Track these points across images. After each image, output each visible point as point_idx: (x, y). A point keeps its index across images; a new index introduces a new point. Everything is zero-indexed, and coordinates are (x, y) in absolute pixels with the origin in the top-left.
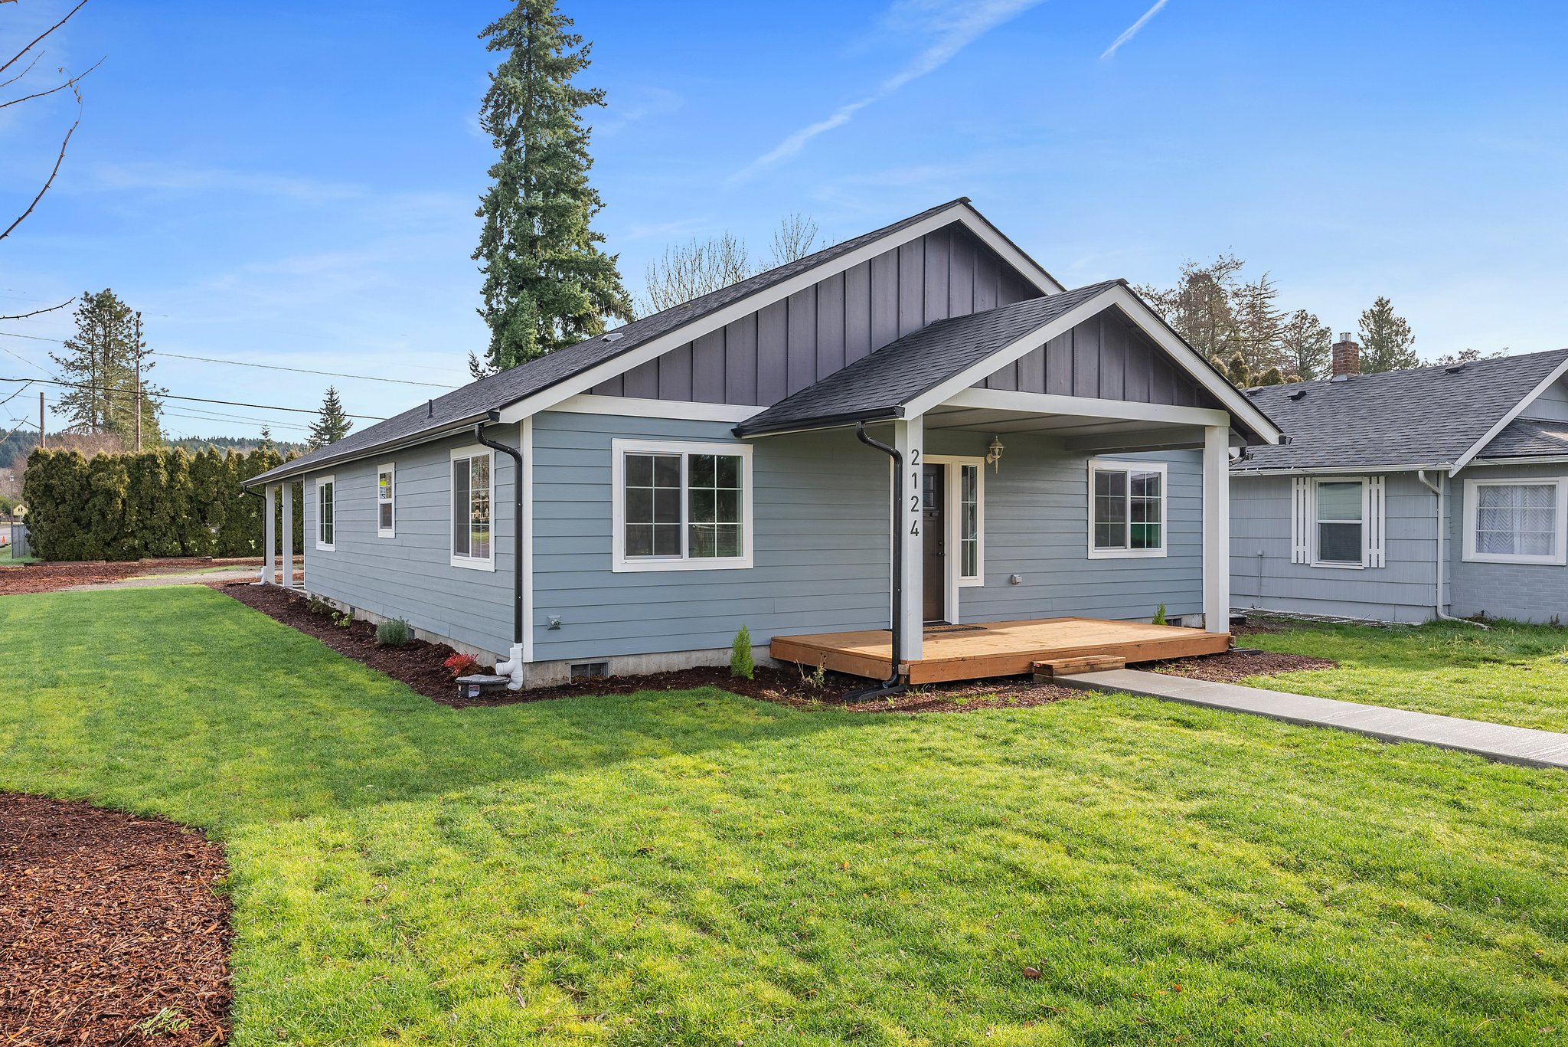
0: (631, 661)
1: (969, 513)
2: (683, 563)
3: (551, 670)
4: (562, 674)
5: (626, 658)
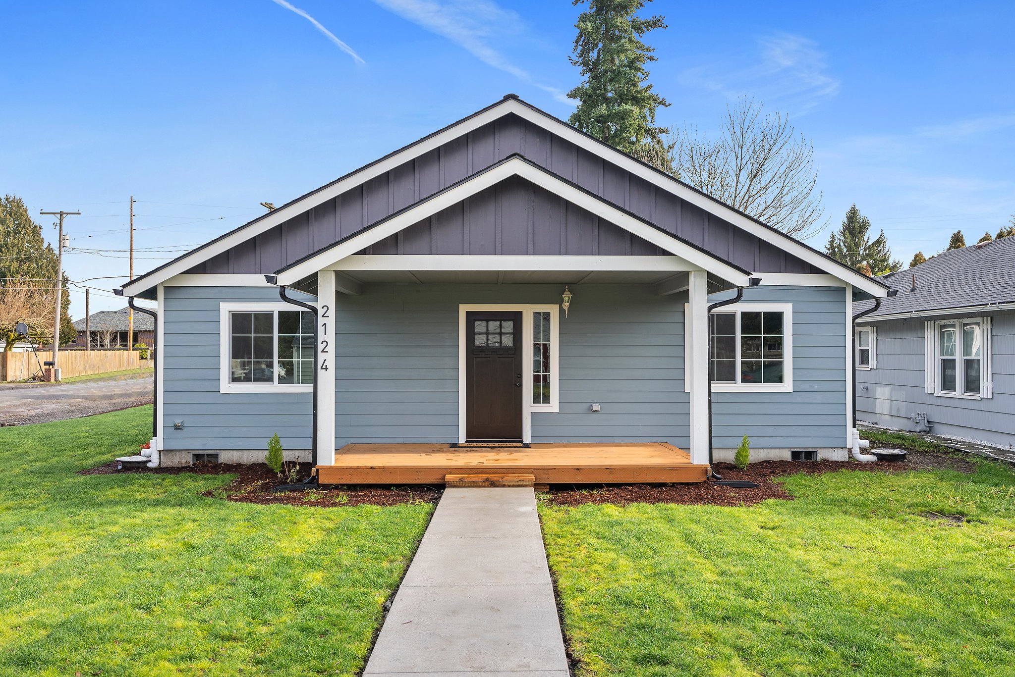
0: (235, 454)
1: (542, 351)
2: (275, 387)
3: (178, 456)
4: (187, 459)
5: (231, 452)
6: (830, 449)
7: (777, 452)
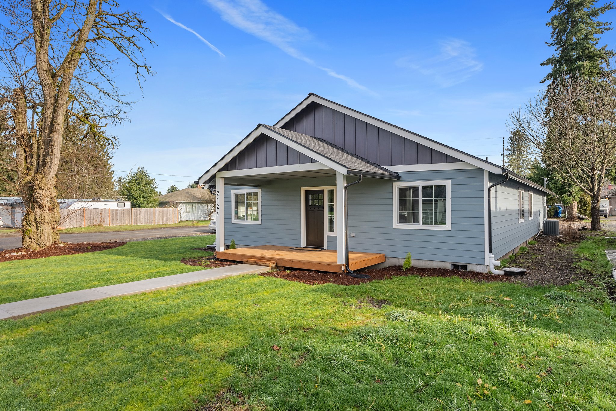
6: (475, 265)
7: (443, 263)
